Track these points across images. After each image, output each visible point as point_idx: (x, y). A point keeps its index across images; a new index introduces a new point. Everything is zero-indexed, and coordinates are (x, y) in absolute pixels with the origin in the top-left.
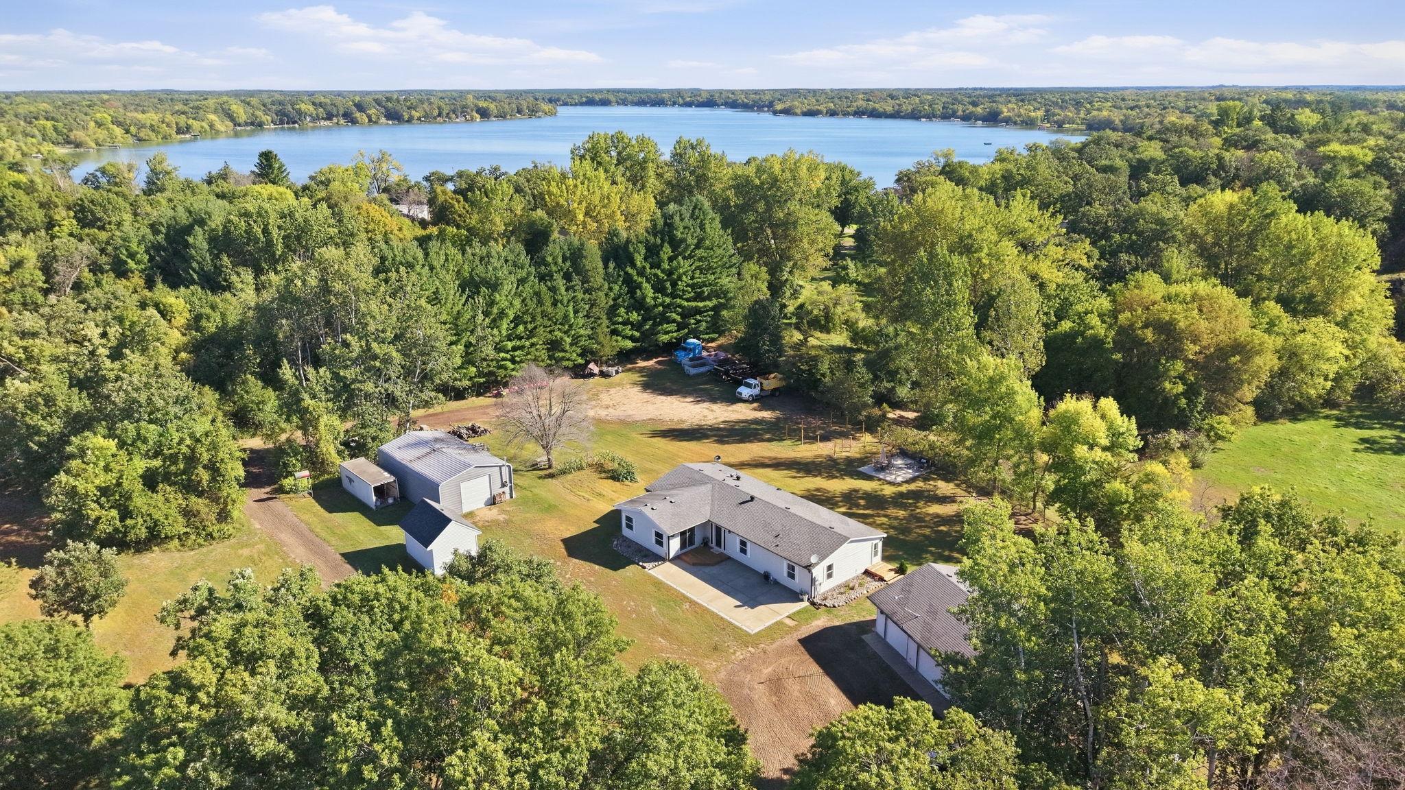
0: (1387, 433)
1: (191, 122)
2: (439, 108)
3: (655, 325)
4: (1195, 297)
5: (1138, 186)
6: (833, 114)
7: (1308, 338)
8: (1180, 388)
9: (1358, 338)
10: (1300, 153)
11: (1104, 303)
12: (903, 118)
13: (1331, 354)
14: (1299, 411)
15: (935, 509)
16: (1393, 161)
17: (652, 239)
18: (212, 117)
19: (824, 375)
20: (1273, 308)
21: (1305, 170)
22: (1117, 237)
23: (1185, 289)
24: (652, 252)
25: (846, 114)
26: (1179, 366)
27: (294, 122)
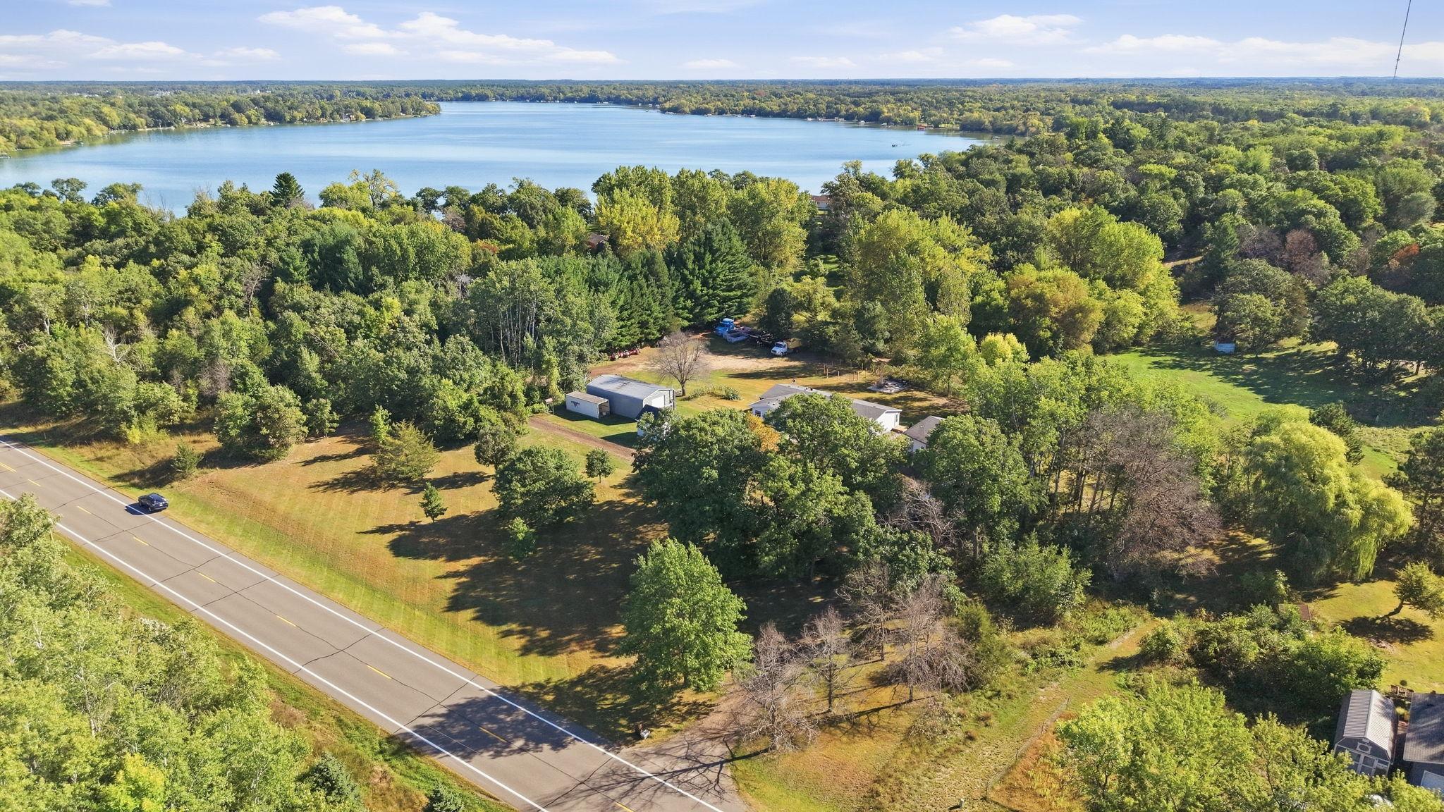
0: (1168, 358)
1: (70, 127)
2: (322, 108)
3: (702, 309)
4: (1055, 279)
5: (1014, 198)
6: (721, 112)
7: (1122, 302)
8: (1049, 334)
9: (1152, 302)
10: (1127, 168)
11: (1001, 284)
12: (790, 117)
13: (1135, 311)
14: (1119, 348)
15: (917, 404)
16: (1188, 177)
17: (697, 248)
18: (87, 121)
19: (830, 336)
20: (1101, 284)
21: (1129, 186)
22: (1004, 239)
23: (1049, 274)
24: (699, 258)
25: (735, 113)
26: (1048, 321)
27: (170, 124)
